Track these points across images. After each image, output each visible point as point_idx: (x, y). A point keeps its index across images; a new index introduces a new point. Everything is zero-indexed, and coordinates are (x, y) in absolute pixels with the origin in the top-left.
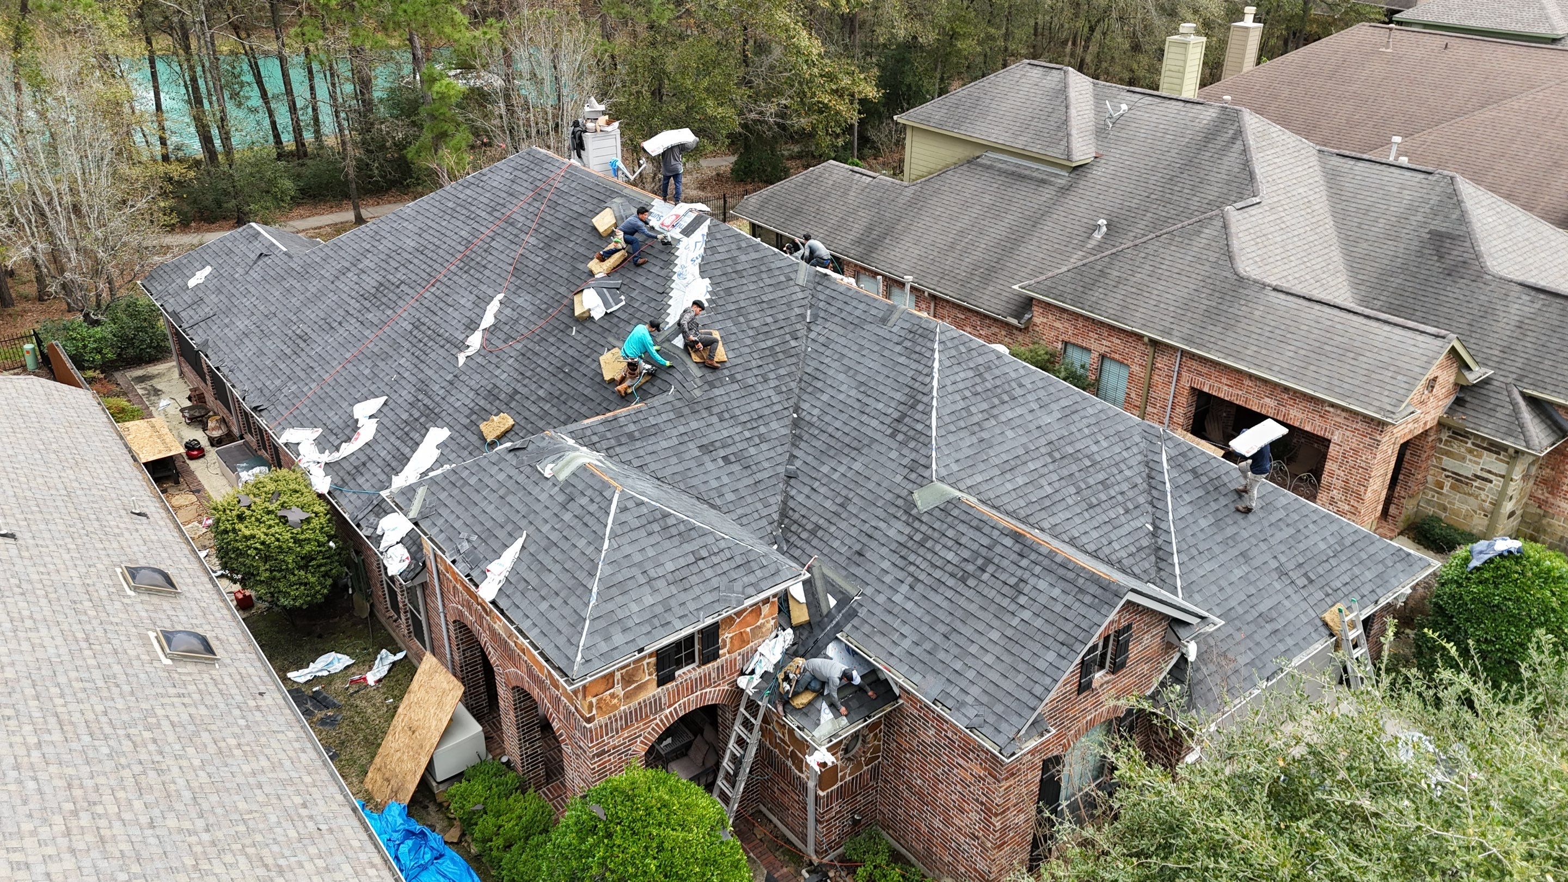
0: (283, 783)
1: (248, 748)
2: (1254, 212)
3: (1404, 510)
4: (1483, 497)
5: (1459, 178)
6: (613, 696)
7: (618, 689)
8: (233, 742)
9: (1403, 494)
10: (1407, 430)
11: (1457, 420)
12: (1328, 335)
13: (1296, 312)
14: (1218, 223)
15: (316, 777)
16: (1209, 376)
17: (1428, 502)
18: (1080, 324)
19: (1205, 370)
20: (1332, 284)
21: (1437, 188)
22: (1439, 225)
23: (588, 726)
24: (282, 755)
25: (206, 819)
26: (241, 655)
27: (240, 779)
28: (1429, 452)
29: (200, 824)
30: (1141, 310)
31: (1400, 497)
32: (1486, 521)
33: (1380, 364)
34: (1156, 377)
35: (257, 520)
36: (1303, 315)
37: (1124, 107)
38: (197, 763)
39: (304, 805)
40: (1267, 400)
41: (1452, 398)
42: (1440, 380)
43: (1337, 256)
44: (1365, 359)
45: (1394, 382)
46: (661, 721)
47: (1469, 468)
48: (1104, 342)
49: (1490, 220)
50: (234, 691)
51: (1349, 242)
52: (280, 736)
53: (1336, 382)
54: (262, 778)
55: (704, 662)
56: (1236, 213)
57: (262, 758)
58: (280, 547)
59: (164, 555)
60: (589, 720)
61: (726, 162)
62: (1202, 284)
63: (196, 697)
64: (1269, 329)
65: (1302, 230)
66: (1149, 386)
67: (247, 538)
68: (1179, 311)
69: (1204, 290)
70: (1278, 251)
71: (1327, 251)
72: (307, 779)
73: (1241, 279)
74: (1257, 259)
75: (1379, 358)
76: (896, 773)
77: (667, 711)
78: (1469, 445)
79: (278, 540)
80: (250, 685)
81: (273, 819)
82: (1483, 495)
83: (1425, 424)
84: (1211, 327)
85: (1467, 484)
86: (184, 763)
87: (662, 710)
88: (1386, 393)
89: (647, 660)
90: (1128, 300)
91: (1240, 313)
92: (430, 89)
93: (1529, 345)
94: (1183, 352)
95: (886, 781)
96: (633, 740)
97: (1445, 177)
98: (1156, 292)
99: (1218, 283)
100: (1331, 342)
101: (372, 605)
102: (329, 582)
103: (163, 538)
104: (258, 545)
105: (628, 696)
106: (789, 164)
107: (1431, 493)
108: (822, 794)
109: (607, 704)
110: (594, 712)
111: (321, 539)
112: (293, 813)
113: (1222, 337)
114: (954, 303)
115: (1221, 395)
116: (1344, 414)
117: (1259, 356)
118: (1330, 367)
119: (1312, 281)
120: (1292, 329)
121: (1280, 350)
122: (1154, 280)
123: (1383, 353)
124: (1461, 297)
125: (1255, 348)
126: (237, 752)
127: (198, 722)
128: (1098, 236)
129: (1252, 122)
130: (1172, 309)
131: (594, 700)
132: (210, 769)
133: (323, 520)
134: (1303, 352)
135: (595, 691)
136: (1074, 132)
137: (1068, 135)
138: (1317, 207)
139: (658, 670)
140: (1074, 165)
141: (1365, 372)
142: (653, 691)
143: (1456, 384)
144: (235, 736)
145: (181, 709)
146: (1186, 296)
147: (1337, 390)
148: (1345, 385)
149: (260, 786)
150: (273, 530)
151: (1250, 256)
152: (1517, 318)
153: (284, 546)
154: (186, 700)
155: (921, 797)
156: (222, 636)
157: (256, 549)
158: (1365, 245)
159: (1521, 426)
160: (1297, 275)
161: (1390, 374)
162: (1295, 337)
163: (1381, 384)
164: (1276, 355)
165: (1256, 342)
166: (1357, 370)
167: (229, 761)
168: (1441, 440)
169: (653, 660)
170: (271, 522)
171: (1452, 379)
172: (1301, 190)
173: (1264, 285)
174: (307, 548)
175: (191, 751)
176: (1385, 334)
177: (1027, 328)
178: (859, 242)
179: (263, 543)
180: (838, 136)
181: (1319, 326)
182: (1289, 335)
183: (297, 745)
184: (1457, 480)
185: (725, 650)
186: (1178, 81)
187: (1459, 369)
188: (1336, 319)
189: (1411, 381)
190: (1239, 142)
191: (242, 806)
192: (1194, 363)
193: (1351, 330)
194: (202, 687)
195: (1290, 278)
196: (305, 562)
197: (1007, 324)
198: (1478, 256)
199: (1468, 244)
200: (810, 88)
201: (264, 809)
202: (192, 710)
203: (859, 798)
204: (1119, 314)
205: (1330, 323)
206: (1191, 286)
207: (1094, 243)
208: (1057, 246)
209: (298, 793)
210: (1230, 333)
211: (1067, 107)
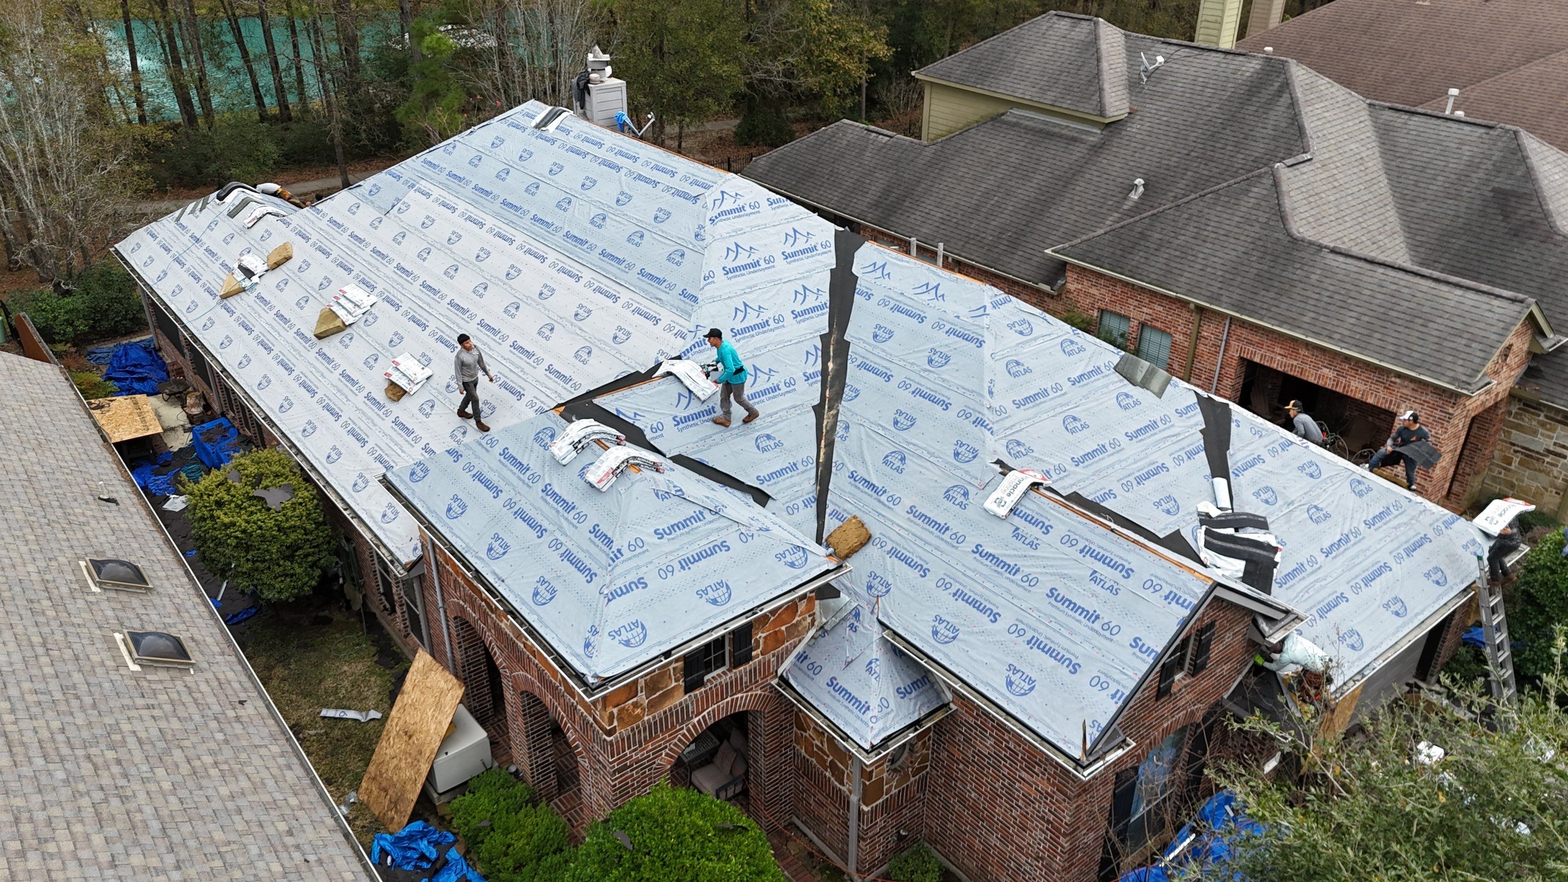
0: (266, 807)
1: (225, 767)
2: (1305, 170)
3: (1468, 489)
4: (1556, 474)
5: (1523, 133)
6: (636, 705)
7: (642, 697)
8: (208, 760)
9: (1468, 470)
10: (1479, 403)
11: (1530, 391)
12: (1394, 300)
13: (1357, 276)
14: (1268, 181)
15: (304, 798)
16: (1260, 345)
17: (1494, 479)
18: (1118, 290)
19: (1256, 339)
20: (1389, 245)
21: (1500, 144)
22: (1501, 182)
23: (608, 739)
24: (265, 774)
25: (177, 854)
26: (219, 658)
27: (217, 804)
28: (1498, 426)
29: (170, 860)
30: (1186, 274)
31: (1463, 475)
32: (1557, 499)
33: (1453, 331)
34: (1201, 347)
35: (237, 506)
36: (1365, 278)
37: (1160, 59)
38: (167, 786)
39: (290, 833)
40: (1326, 371)
41: (1524, 367)
42: (1514, 348)
43: (1392, 215)
44: (1436, 326)
45: (1468, 350)
46: (689, 730)
47: (1542, 442)
48: (1145, 310)
49: (1557, 177)
50: (211, 700)
51: (1403, 202)
52: (263, 751)
53: (1404, 351)
54: (242, 802)
55: (736, 664)
56: (1287, 170)
57: (242, 778)
58: (263, 536)
59: (135, 545)
60: (610, 733)
61: (730, 125)
62: (1252, 246)
63: (168, 708)
64: (1328, 294)
65: (1356, 189)
66: (1194, 356)
67: (227, 526)
68: (1227, 275)
69: (1255, 253)
70: (1332, 211)
71: (1382, 210)
72: (293, 801)
73: (1296, 242)
74: (1311, 219)
75: (1451, 324)
76: (947, 786)
77: (695, 720)
78: (1542, 418)
79: (260, 528)
80: (230, 692)
81: (254, 850)
82: (1555, 471)
83: (1497, 395)
84: (1263, 293)
85: (1538, 459)
86: (153, 787)
87: (689, 719)
88: (1460, 362)
89: (674, 665)
90: (1172, 264)
91: (1295, 277)
92: (419, 44)
94: (1232, 318)
95: (934, 793)
96: (657, 753)
97: (1507, 131)
98: (1202, 255)
99: (1269, 245)
100: (1397, 308)
101: (365, 596)
102: (318, 572)
103: (134, 527)
104: (238, 534)
105: (653, 705)
106: (795, 127)
107: (1498, 469)
108: (866, 809)
109: (630, 715)
110: (615, 723)
111: (308, 527)
112: (275, 841)
113: (1276, 303)
114: (979, 269)
115: (1274, 366)
116: (1412, 385)
117: (1317, 323)
118: (1397, 335)
119: (1368, 243)
120: (1353, 294)
121: (1340, 317)
122: (1200, 242)
123: (1456, 318)
124: (1530, 259)
125: (1313, 315)
126: (214, 772)
127: (169, 737)
128: (1134, 196)
129: (1300, 74)
130: (1220, 273)
131: (615, 711)
132: (183, 793)
133: (310, 506)
134: (1367, 319)
135: (615, 701)
136: (1106, 86)
137: (1101, 90)
138: (1370, 164)
139: (685, 676)
140: (1107, 121)
141: (1436, 340)
142: (681, 698)
143: (1529, 353)
144: (211, 753)
145: (150, 723)
146: (1234, 259)
147: (1405, 359)
148: (1415, 354)
149: (239, 811)
150: (255, 517)
151: (1303, 216)
153: (268, 534)
154: (157, 712)
155: (976, 812)
156: (197, 637)
157: (236, 537)
158: (1423, 205)
160: (1353, 237)
161: (1464, 342)
162: (1356, 302)
163: (1454, 353)
164: (1336, 322)
165: (1313, 308)
166: (1428, 337)
167: (205, 782)
168: (1510, 413)
169: (680, 664)
170: (253, 509)
171: (1525, 347)
172: (1353, 146)
173: (1321, 247)
174: (293, 536)
175: (160, 772)
176: (1457, 298)
177: (1059, 295)
178: (876, 205)
179: (244, 532)
180: (845, 97)
181: (1384, 290)
182: (1350, 301)
183: (281, 761)
184: (1527, 456)
185: (759, 651)
186: (1215, 32)
187: (1533, 337)
188: (1402, 283)
189: (1488, 349)
190: (1286, 95)
191: (218, 836)
192: (1244, 331)
193: (1418, 294)
194: (175, 696)
195: (1346, 239)
196: (290, 552)
197: (1039, 291)
198: (1546, 215)
199: (1535, 203)
200: (818, 46)
201: (244, 840)
202: (163, 724)
203: (904, 811)
204: (1162, 279)
205: (1394, 287)
206: (1239, 248)
207: (1131, 203)
208: (1090, 207)
209: (283, 818)
210: (1284, 299)
211: (1098, 60)
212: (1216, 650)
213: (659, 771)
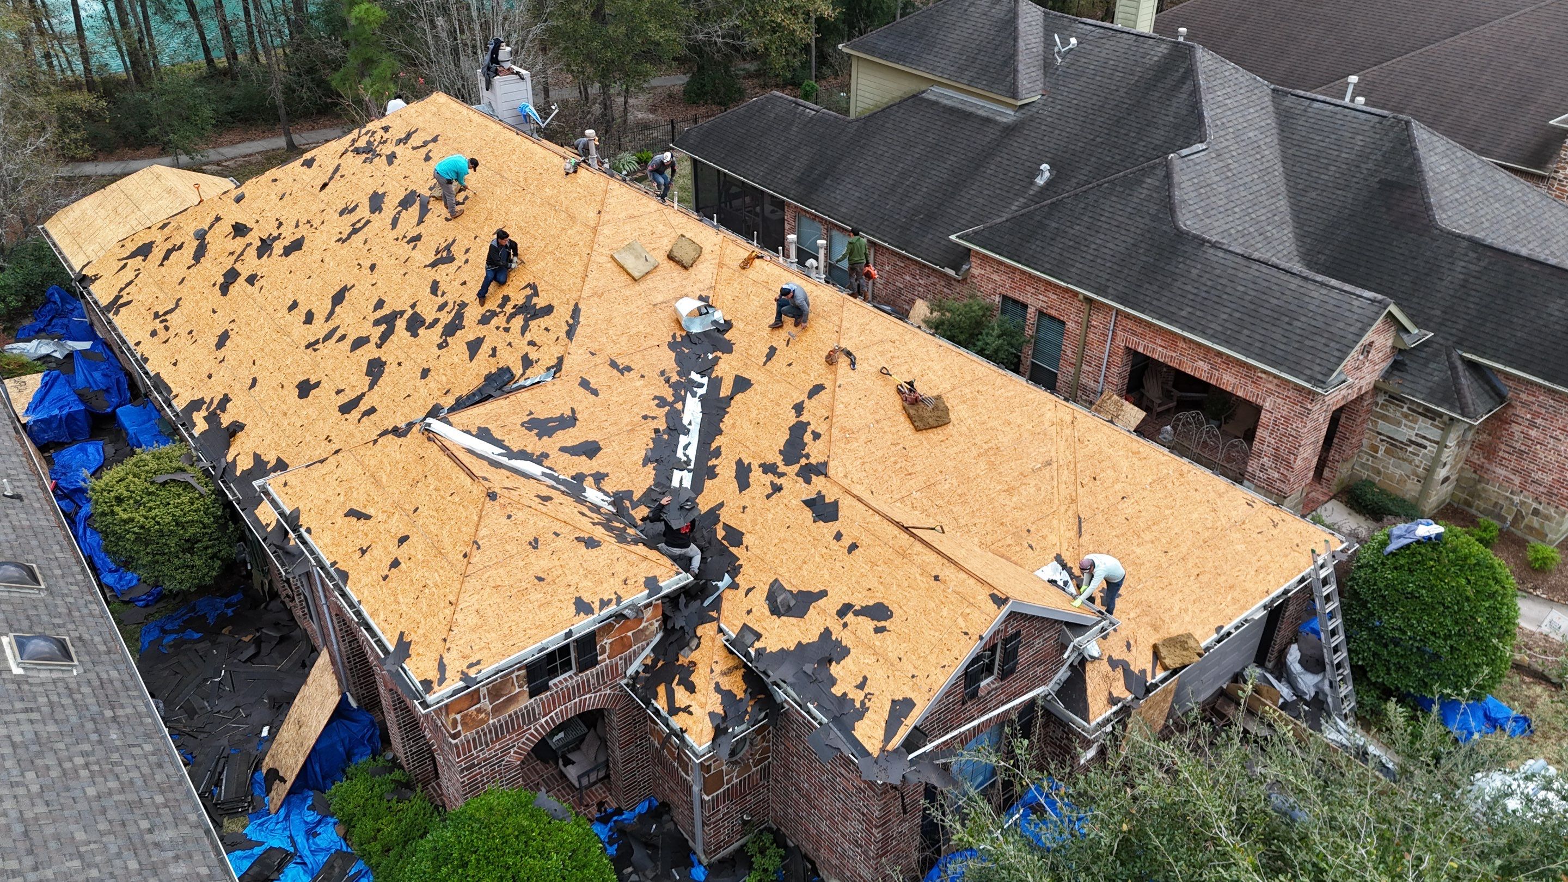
0: (131, 806)
1: (96, 768)
2: (1199, 160)
3: (1338, 474)
4: (1417, 463)
5: (1414, 123)
6: (479, 711)
7: (485, 704)
8: (79, 761)
9: (1337, 457)
10: (1340, 397)
11: (1393, 386)
12: (1264, 297)
13: (1233, 272)
14: (1160, 173)
15: (170, 795)
16: (1143, 336)
17: (1363, 465)
18: (1017, 277)
19: (1140, 330)
20: (1276, 236)
21: (1391, 134)
22: (1390, 174)
23: (454, 742)
24: (135, 774)
25: (37, 855)
26: (105, 658)
27: (82, 806)
28: (1364, 416)
29: (28, 861)
30: (1077, 265)
31: (1334, 461)
32: (1419, 487)
33: (1314, 330)
34: (1091, 335)
35: (136, 502)
36: (1241, 275)
37: (1073, 41)
38: (35, 788)
39: (150, 831)
40: (1201, 363)
41: (1390, 361)
42: (1377, 344)
43: (1283, 204)
44: (1299, 324)
45: (1326, 349)
46: (536, 730)
47: (1405, 432)
48: (1041, 297)
49: (1443, 168)
50: (91, 701)
51: (1296, 192)
52: (136, 751)
53: (1269, 348)
54: (108, 802)
55: (582, 669)
56: (1179, 161)
57: (110, 777)
58: (161, 531)
59: (34, 543)
60: (454, 736)
61: (677, 81)
62: (1140, 238)
63: (46, 710)
64: (1205, 289)
65: (1250, 178)
66: (1085, 344)
67: (126, 522)
68: (1115, 267)
69: (1143, 245)
70: (1220, 203)
71: (1274, 200)
72: (159, 799)
73: (1182, 236)
74: (1199, 212)
75: (1314, 323)
76: (785, 775)
77: (543, 721)
78: (1405, 410)
79: (158, 523)
80: (110, 692)
81: (113, 849)
82: (1417, 460)
83: (1360, 389)
84: (1147, 285)
85: (1401, 449)
86: (21, 791)
87: (536, 720)
88: (1318, 361)
89: (516, 673)
90: (1065, 254)
91: (1177, 271)
92: (349, 12)
93: (1472, 306)
94: (1118, 311)
95: (776, 780)
96: (506, 751)
97: (1400, 121)
98: (1093, 246)
99: (1157, 237)
100: (1267, 305)
101: (270, 582)
102: (218, 563)
103: (35, 524)
104: (136, 530)
105: (496, 710)
107: (1366, 456)
108: (706, 798)
109: (473, 720)
110: (459, 728)
111: (206, 521)
112: (136, 840)
113: (1157, 296)
114: (893, 251)
115: (1156, 357)
116: (1275, 381)
117: (1193, 318)
118: (1263, 332)
119: (1256, 234)
120: (1228, 290)
121: (1215, 312)
122: (1093, 233)
123: (1318, 317)
124: (1407, 253)
125: (1190, 310)
126: (84, 773)
127: (44, 741)
128: (1040, 181)
129: (1204, 58)
130: (1109, 264)
131: (458, 717)
132: (50, 796)
133: (208, 501)
134: (1237, 315)
135: (458, 708)
136: (1021, 67)
137: (1016, 71)
138: (1267, 152)
139: (529, 682)
140: (1019, 103)
141: (1298, 338)
142: (525, 702)
143: (1393, 347)
144: (84, 754)
145: (26, 727)
146: (1123, 251)
147: (1269, 356)
148: (1277, 352)
149: (104, 812)
150: (153, 513)
151: (1192, 208)
152: (1461, 276)
153: (165, 530)
154: (35, 716)
155: (809, 800)
156: (86, 636)
157: (134, 533)
158: (1314, 195)
159: (1459, 391)
160: (1240, 228)
161: (1323, 341)
162: (1230, 298)
163: (1313, 351)
164: (1210, 318)
165: (1191, 303)
166: (1291, 335)
167: (72, 784)
168: (1377, 404)
169: (523, 672)
170: (151, 504)
171: (1390, 343)
172: (1251, 134)
173: (1204, 241)
174: (191, 530)
175: (30, 775)
176: (1321, 297)
177: (965, 280)
178: (799, 181)
179: (142, 527)
180: (795, 55)
181: (1256, 287)
182: (1225, 296)
184: (1392, 444)
185: (605, 656)
186: (1134, 11)
187: (1397, 331)
188: (1274, 280)
189: (1344, 349)
190: (1190, 82)
191: (80, 836)
192: (1129, 322)
193: (1287, 292)
194: (54, 698)
195: (1233, 231)
196: (190, 545)
197: (946, 275)
198: (1428, 207)
199: (1418, 196)
200: (762, 7)
201: (104, 839)
202: (39, 727)
203: (748, 798)
204: (1056, 269)
205: (1266, 284)
206: (1129, 240)
207: (1036, 189)
208: (998, 191)
209: (146, 816)
210: (1166, 293)
211: (1015, 39)
212: (1024, 656)
213: (509, 766)
